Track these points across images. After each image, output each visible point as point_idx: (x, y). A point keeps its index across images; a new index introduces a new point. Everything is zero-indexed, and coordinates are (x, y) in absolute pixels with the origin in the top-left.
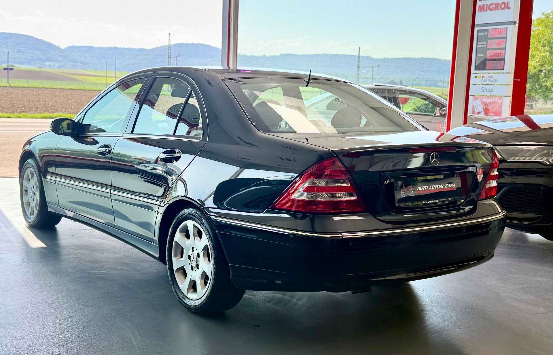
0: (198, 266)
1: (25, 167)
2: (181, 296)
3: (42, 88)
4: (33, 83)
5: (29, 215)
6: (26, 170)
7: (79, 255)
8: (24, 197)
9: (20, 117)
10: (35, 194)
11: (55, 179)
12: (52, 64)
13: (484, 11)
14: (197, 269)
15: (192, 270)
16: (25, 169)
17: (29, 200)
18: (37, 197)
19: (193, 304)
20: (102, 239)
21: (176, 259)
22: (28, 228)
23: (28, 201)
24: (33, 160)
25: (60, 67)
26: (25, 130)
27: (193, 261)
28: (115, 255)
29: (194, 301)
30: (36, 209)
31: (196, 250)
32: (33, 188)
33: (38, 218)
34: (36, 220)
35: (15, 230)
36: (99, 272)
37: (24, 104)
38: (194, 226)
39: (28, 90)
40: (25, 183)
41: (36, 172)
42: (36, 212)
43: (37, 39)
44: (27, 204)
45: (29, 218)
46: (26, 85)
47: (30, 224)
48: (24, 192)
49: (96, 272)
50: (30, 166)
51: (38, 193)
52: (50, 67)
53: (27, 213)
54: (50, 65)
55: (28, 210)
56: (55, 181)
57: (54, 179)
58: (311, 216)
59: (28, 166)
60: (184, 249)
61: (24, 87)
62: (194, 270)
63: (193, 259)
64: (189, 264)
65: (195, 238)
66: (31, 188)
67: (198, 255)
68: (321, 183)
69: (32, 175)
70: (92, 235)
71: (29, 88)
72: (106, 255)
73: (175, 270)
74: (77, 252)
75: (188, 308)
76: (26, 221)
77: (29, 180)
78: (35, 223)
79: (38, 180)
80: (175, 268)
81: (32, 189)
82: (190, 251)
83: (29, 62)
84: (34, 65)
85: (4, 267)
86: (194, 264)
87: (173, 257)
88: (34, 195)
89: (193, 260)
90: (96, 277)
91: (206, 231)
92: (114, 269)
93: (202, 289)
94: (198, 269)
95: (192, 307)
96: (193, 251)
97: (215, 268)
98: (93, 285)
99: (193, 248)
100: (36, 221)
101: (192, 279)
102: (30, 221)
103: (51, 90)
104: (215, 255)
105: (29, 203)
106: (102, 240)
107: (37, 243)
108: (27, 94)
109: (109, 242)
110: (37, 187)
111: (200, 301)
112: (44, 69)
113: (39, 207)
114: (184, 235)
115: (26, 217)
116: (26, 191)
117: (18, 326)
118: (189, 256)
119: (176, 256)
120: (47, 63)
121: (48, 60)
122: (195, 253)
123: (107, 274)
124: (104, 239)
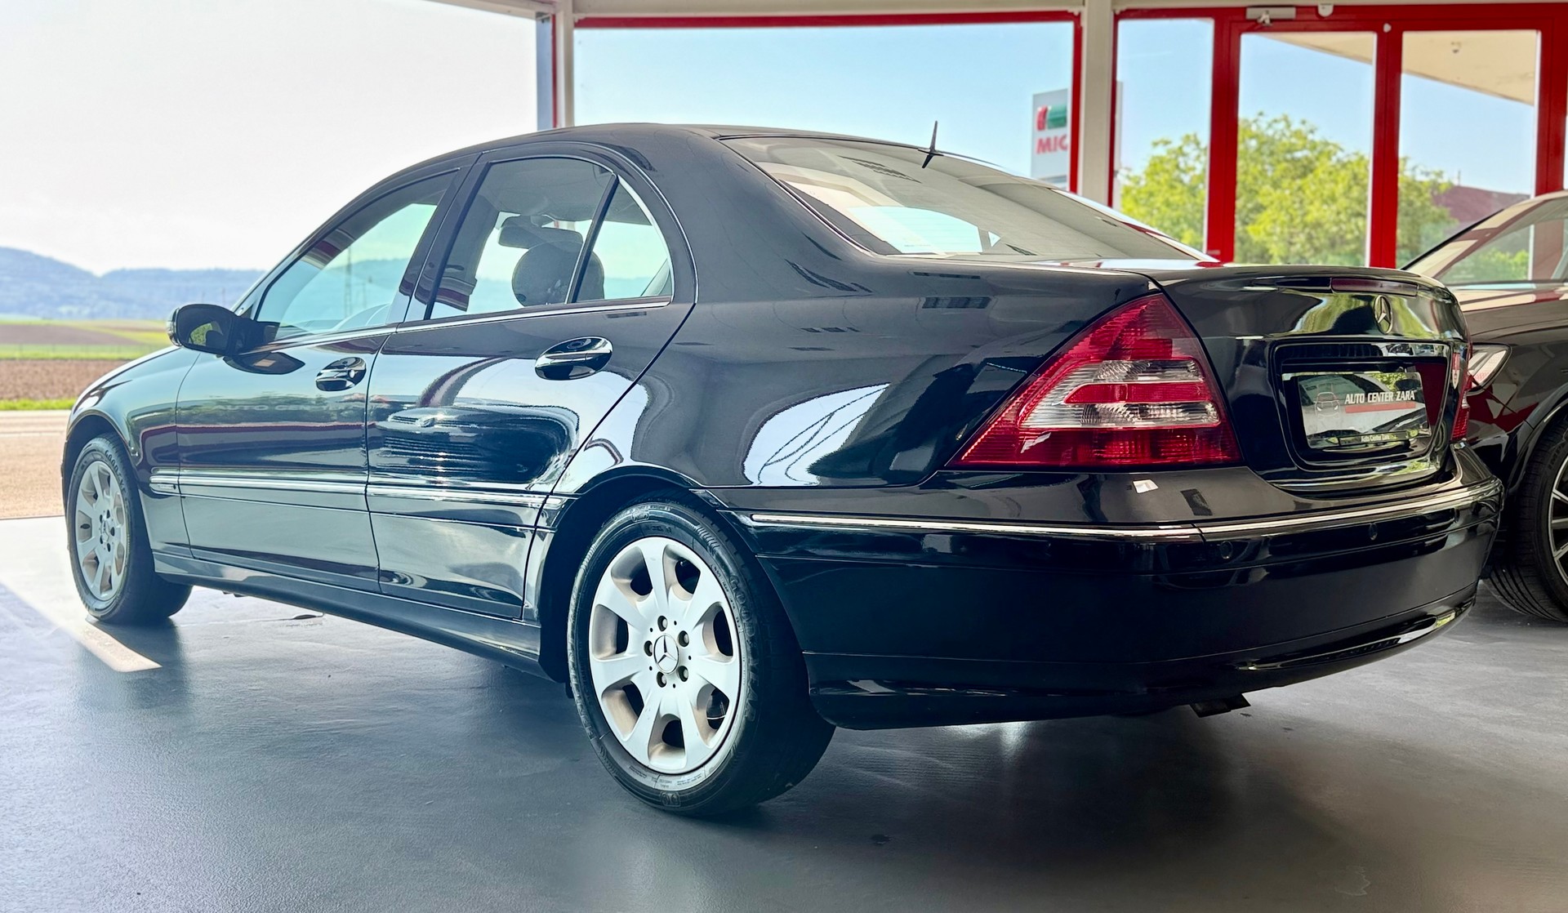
0: (681, 672)
1: (84, 460)
2: (626, 767)
3: (55, 359)
4: (31, 351)
5: (96, 593)
6: (84, 468)
7: (261, 682)
8: (79, 544)
9: (14, 409)
10: (113, 532)
11: (176, 480)
12: (75, 309)
13: (1050, 150)
14: (678, 681)
15: (662, 685)
16: (83, 466)
17: (96, 550)
18: (122, 538)
19: (674, 786)
20: (311, 641)
21: (601, 659)
22: (95, 625)
23: (93, 553)
24: (105, 440)
25: (92, 316)
26: (34, 432)
27: (665, 656)
28: (366, 677)
29: (677, 777)
30: (119, 573)
31: (675, 623)
32: (108, 516)
33: (127, 595)
34: (119, 601)
35: (59, 633)
36: (337, 723)
37: (16, 391)
38: (668, 552)
39: (23, 364)
40: (82, 503)
41: (115, 472)
42: (117, 580)
43: (38, 258)
44: (89, 563)
45: (98, 599)
46: (17, 355)
47: (99, 614)
48: (78, 528)
49: (329, 724)
50: (99, 457)
51: (122, 530)
52: (69, 317)
53: (91, 586)
54: (70, 314)
55: (93, 578)
56: (177, 486)
57: (174, 480)
58: (1084, 476)
59: (92, 458)
60: (629, 627)
61: (13, 359)
62: (669, 686)
63: (666, 651)
64: (651, 668)
65: (671, 589)
66: (101, 517)
67: (683, 639)
68: (1115, 373)
69: (106, 480)
70: (282, 634)
71: (23, 360)
72: (338, 677)
73: (599, 691)
74: (255, 676)
75: (655, 801)
76: (88, 607)
77: (96, 496)
78: (116, 611)
79: (123, 491)
80: (600, 686)
81: (105, 517)
82: (651, 630)
83: (21, 308)
84: (34, 313)
85: (48, 725)
86: (668, 666)
87: (593, 652)
88: (111, 536)
89: (666, 654)
90: (336, 736)
91: (712, 560)
92: (381, 713)
93: (705, 737)
94: (684, 679)
95: (670, 795)
96: (662, 628)
97: (753, 669)
98: (333, 757)
99: (662, 619)
100: (121, 603)
101: (663, 713)
102: (101, 606)
103: (75, 362)
104: (751, 631)
105: (96, 558)
106: (314, 644)
107: (131, 661)
108: (20, 372)
109: (334, 646)
110: (119, 511)
111: (699, 776)
112: (56, 322)
113: (127, 566)
114: (628, 583)
115: (89, 597)
116: (86, 526)
117: (139, 894)
118: (648, 644)
119: (600, 649)
120: (64, 309)
121: (67, 300)
122: (672, 632)
123: (365, 727)
124: (316, 642)
